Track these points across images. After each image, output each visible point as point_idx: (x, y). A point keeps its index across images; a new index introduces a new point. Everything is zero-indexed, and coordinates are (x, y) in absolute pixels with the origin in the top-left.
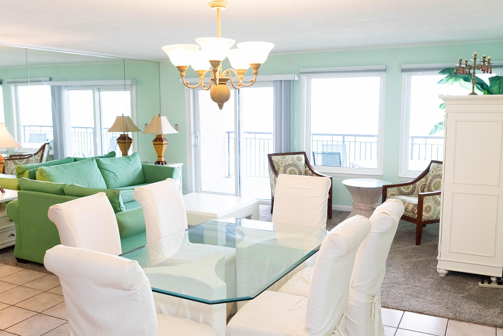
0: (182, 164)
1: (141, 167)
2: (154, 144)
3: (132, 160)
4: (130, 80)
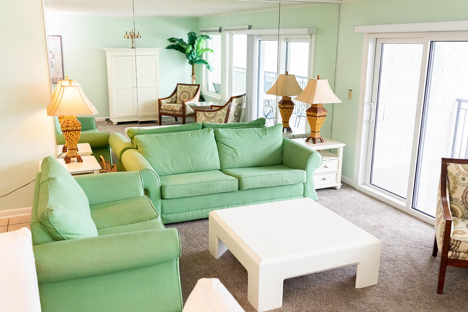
0: (345, 145)
1: (281, 142)
2: (308, 115)
3: (268, 133)
4: (307, 29)
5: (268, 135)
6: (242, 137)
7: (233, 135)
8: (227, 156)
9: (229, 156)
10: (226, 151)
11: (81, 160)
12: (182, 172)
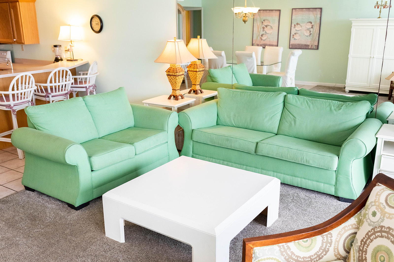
5: (341, 111)
6: (309, 107)
7: (301, 104)
8: (286, 122)
9: (288, 123)
10: (286, 117)
11: (177, 99)
12: (241, 127)
